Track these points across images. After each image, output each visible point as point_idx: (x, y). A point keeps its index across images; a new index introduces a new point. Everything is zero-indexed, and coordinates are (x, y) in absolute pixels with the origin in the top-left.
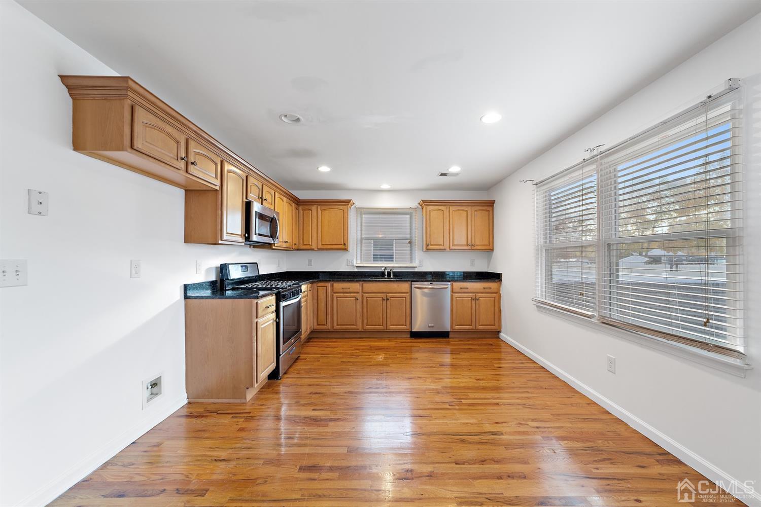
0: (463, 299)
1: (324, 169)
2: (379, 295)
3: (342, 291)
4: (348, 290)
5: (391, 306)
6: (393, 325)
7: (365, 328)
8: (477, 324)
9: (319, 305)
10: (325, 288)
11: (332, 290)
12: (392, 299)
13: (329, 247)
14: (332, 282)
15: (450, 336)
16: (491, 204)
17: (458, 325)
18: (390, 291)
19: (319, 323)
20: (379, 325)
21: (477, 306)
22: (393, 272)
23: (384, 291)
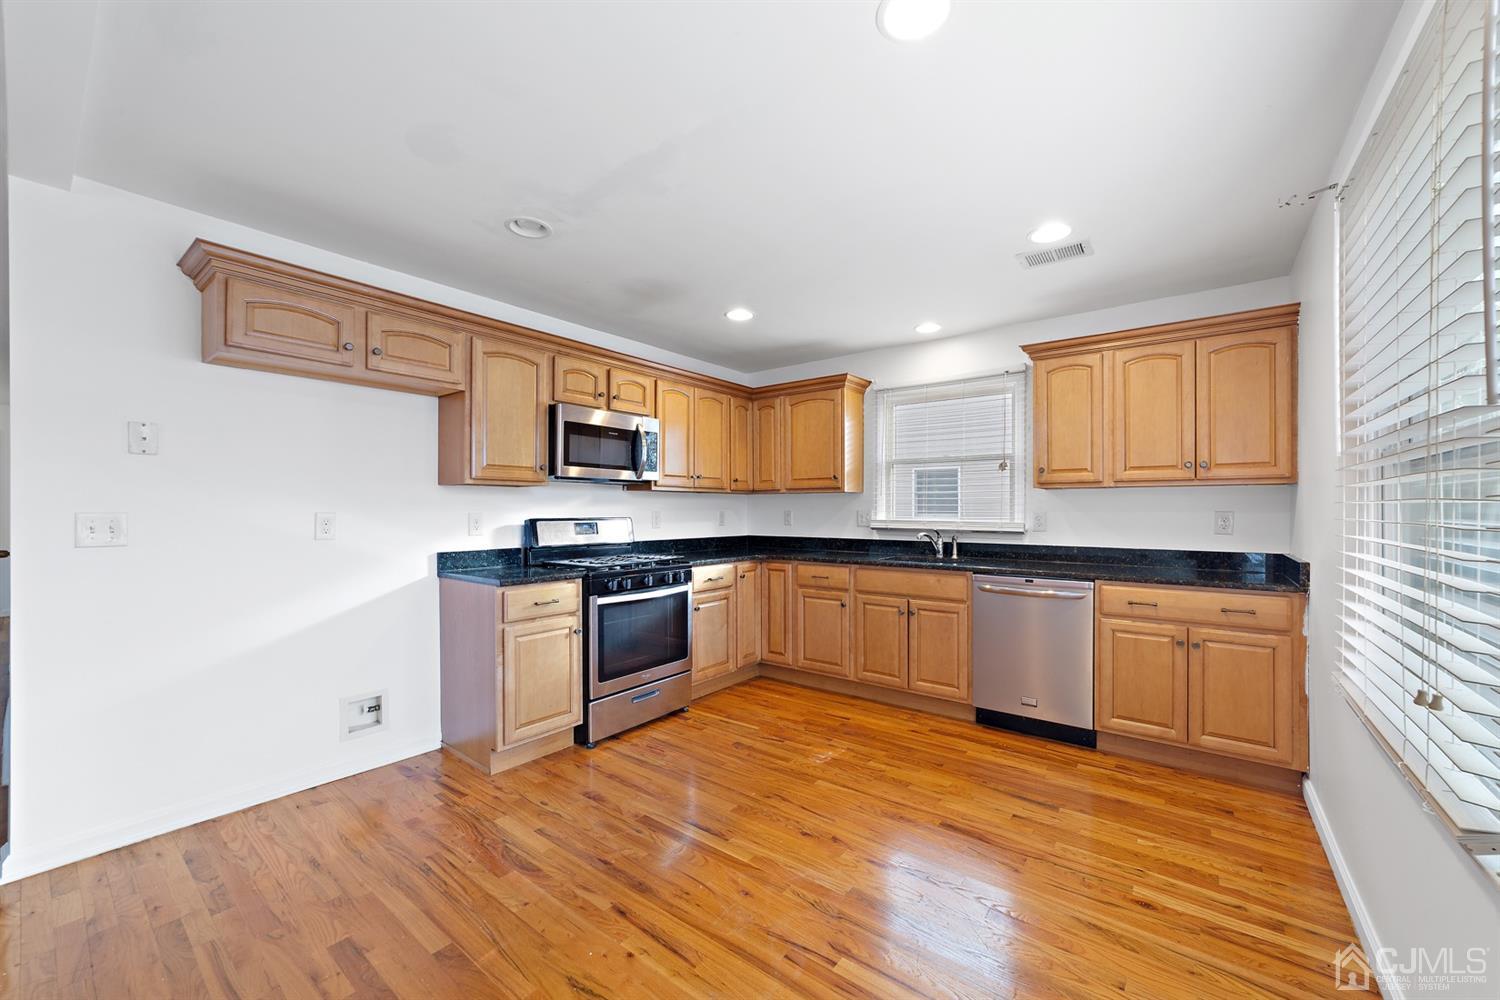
0: (1141, 637)
1: (740, 315)
2: (891, 600)
3: (813, 582)
4: (825, 583)
5: (919, 629)
6: (924, 681)
7: (860, 676)
8: (1195, 726)
9: (772, 609)
10: (782, 574)
11: (796, 578)
12: (922, 612)
13: (806, 484)
14: (796, 562)
15: (1100, 745)
16: (1288, 318)
17: (1119, 717)
18: (917, 593)
19: (772, 649)
20: (890, 675)
21: (1196, 669)
22: (958, 544)
23: (904, 592)
